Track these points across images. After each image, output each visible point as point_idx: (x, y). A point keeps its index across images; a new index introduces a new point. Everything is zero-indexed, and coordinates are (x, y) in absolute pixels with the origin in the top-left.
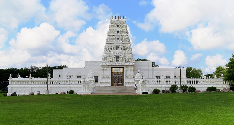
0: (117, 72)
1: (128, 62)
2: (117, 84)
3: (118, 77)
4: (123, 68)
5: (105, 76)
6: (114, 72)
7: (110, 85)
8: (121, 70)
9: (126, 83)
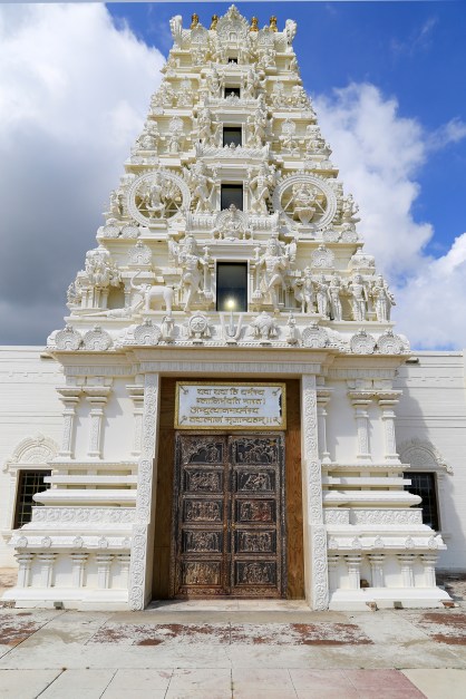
0: (224, 424)
1: (338, 321)
2: (223, 568)
3: (238, 482)
4: (293, 387)
5: (83, 471)
6: (187, 424)
7: (128, 587)
8: (267, 409)
9: (338, 558)
